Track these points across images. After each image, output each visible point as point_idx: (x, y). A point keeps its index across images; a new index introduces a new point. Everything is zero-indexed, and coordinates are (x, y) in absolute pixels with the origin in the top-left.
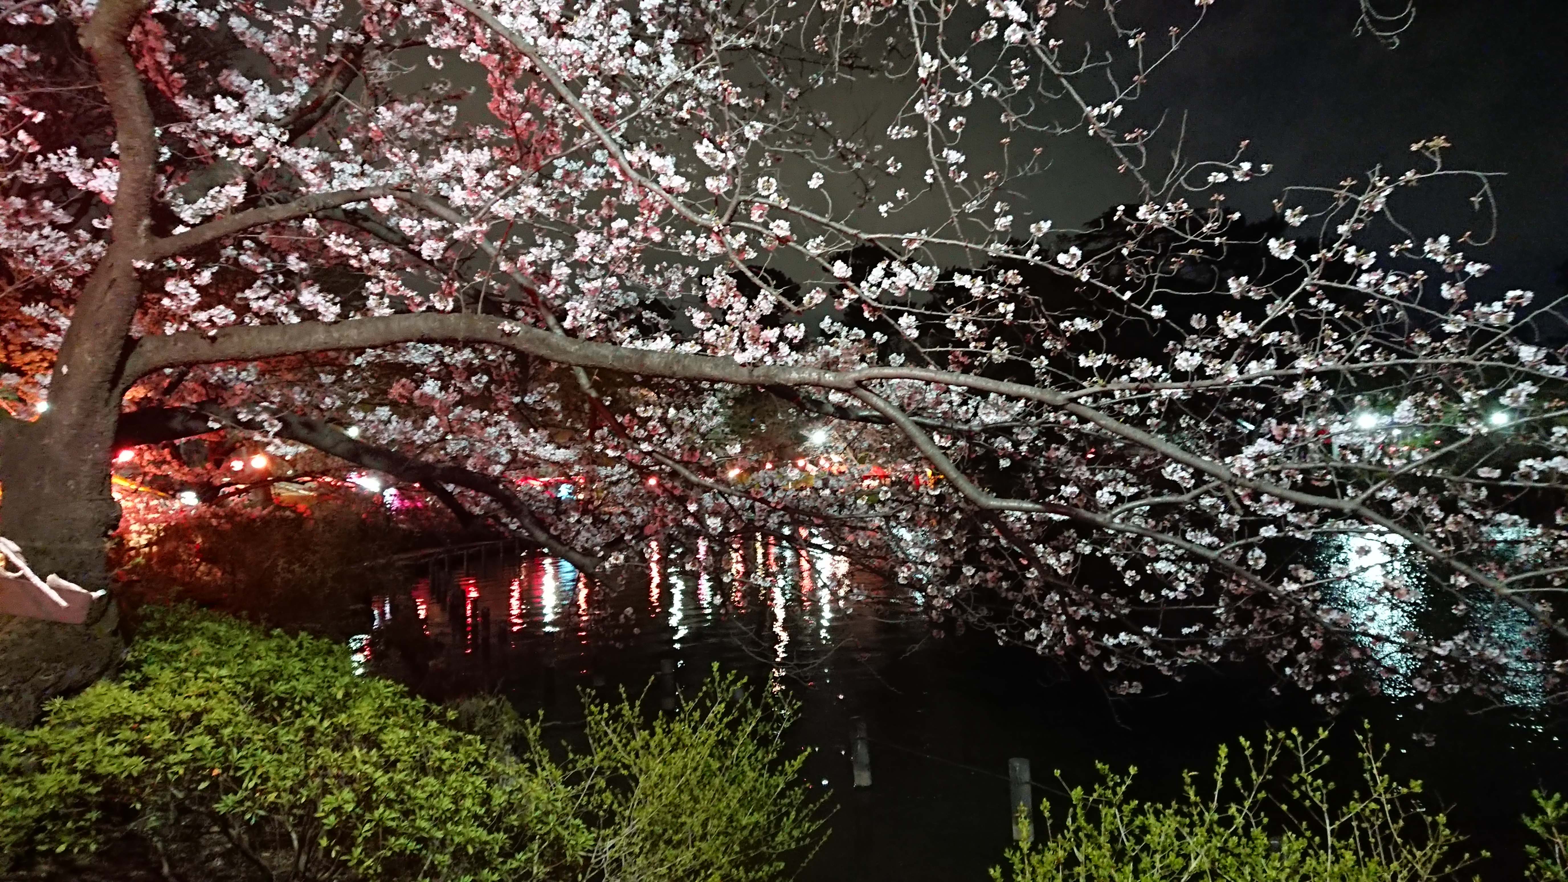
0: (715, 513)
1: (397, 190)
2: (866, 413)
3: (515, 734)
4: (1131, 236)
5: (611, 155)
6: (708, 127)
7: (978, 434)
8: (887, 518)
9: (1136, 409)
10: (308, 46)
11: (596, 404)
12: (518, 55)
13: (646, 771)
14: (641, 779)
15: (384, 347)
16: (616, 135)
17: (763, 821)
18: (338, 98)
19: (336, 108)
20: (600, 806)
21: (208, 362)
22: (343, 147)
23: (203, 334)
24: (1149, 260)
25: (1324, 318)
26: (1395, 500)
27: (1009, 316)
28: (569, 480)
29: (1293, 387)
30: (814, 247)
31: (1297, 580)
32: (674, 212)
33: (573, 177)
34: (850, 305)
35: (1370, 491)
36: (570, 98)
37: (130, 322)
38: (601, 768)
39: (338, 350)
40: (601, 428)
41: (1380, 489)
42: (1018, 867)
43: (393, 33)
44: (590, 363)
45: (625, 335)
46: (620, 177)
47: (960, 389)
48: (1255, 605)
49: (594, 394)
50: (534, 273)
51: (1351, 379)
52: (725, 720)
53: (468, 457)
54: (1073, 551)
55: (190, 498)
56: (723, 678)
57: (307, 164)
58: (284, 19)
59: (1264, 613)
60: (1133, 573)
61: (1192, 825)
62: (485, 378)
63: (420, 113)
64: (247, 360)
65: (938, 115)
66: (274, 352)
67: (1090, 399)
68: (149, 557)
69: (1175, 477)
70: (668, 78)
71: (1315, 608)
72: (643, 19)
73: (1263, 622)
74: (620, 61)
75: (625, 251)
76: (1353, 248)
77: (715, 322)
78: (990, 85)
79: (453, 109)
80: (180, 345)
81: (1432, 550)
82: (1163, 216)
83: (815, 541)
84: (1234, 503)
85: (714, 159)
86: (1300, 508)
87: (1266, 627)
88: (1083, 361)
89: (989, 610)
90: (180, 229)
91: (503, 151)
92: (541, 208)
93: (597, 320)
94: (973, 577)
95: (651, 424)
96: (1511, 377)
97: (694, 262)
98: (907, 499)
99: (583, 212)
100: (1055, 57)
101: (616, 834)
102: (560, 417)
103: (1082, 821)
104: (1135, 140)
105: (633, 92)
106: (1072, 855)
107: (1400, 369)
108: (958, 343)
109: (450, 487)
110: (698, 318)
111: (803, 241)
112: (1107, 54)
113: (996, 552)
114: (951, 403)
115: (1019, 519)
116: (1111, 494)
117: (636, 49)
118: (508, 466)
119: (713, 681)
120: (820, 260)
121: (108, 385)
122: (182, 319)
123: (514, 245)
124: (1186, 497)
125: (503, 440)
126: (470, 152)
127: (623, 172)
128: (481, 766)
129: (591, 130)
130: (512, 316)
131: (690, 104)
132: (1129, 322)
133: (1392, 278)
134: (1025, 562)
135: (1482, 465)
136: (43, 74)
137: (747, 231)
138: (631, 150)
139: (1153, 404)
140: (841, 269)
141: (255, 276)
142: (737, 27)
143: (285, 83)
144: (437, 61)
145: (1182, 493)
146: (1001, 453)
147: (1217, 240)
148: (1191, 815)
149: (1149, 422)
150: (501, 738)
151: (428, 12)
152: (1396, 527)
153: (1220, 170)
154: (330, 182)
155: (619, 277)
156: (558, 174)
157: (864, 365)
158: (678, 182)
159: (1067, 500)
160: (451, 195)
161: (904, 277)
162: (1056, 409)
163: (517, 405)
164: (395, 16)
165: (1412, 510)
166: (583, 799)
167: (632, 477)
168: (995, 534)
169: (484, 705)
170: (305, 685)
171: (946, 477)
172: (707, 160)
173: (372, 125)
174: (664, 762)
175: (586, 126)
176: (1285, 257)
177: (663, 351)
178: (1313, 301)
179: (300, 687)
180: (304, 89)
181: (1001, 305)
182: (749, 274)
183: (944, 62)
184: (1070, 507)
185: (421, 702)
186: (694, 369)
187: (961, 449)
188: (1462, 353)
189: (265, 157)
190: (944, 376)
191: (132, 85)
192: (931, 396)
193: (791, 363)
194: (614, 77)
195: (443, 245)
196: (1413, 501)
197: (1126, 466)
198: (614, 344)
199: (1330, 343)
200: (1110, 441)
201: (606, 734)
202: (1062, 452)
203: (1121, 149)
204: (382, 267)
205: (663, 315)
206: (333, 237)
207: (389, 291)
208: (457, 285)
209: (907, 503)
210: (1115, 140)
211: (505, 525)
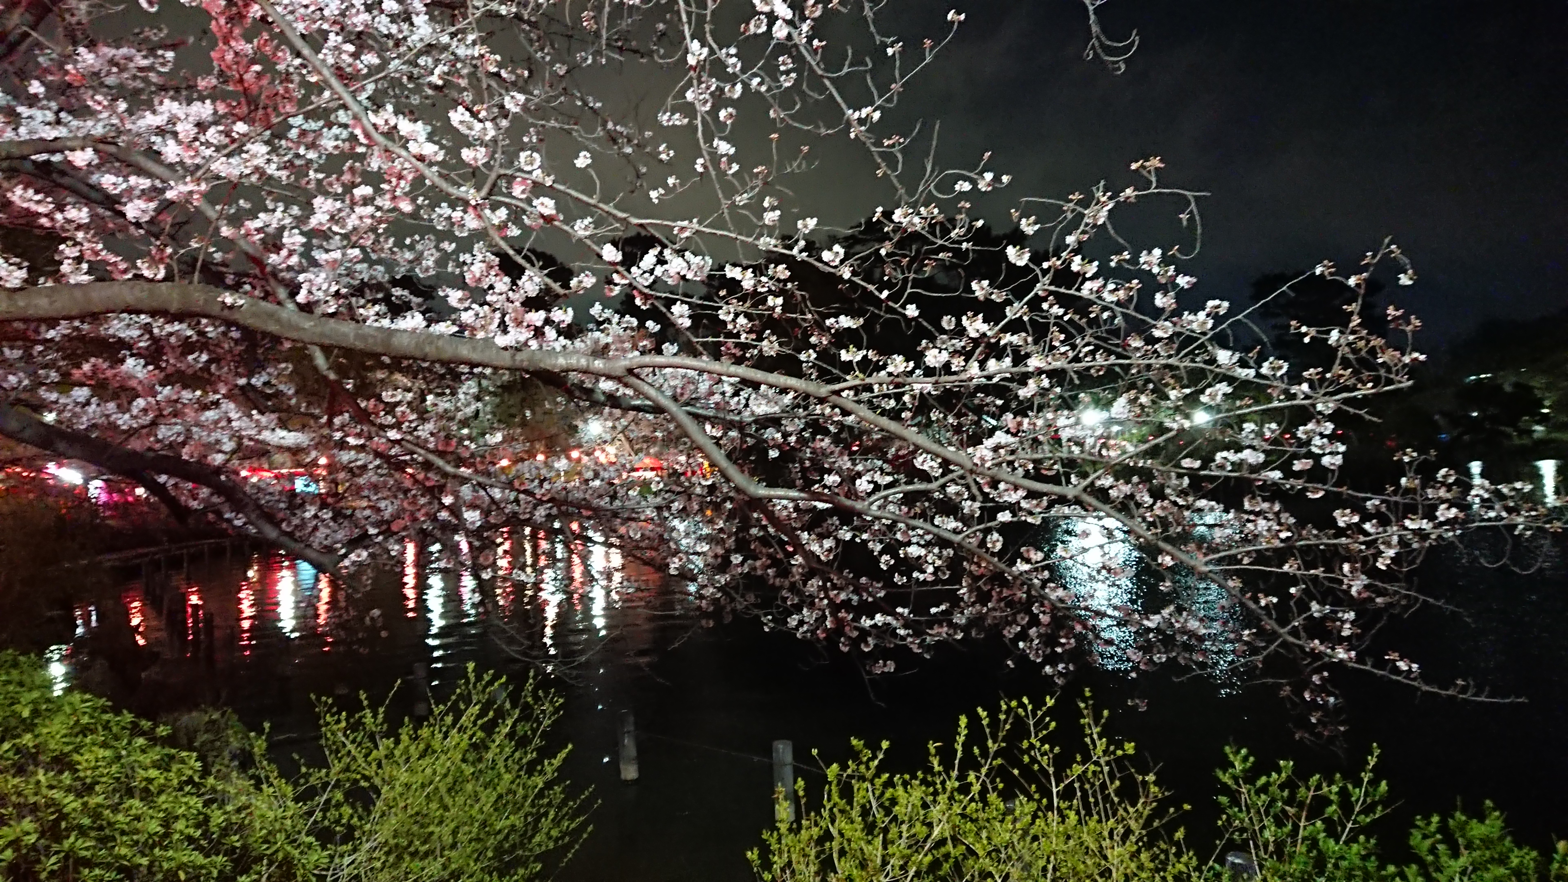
0: (473, 506)
1: (98, 142)
2: (638, 402)
3: (243, 750)
4: (888, 237)
5: (355, 117)
6: (465, 94)
7: (750, 424)
8: (659, 509)
9: (893, 403)
11: (336, 389)
13: (390, 781)
14: (384, 790)
15: (82, 318)
16: (361, 96)
17: (520, 824)
18: (27, 34)
20: (338, 822)
22: (32, 91)
24: (905, 261)
25: (1052, 321)
26: (1111, 487)
27: (778, 310)
29: (1025, 384)
30: (582, 228)
31: (1028, 561)
32: (428, 182)
33: (310, 138)
34: (621, 292)
35: (1089, 480)
36: (306, 51)
38: (338, 781)
39: (25, 320)
40: (341, 413)
41: (1099, 478)
42: (774, 847)
44: (327, 342)
45: (369, 313)
46: (363, 140)
47: (732, 380)
48: (993, 585)
49: (332, 376)
50: (261, 240)
51: (1075, 377)
52: (479, 722)
53: (184, 444)
54: (835, 538)
56: (479, 678)
59: (1001, 592)
60: (888, 557)
61: (935, 793)
62: (204, 357)
63: (129, 58)
65: (709, 105)
67: (852, 393)
69: (926, 467)
70: (421, 40)
71: (1043, 586)
73: (1000, 600)
74: (366, 17)
75: (369, 221)
76: (1079, 257)
77: (474, 301)
78: (758, 80)
79: (170, 55)
81: (1142, 532)
82: (916, 220)
84: (975, 490)
85: (471, 129)
86: (1032, 495)
87: (1002, 604)
88: (844, 356)
89: (756, 597)
91: (229, 105)
92: (271, 170)
93: (337, 294)
94: (741, 565)
95: (399, 409)
96: (1210, 379)
97: (452, 238)
98: (679, 489)
99: (321, 176)
100: (818, 57)
101: (355, 850)
102: (293, 400)
103: (836, 798)
104: (893, 146)
105: (381, 51)
106: (827, 831)
107: (1117, 369)
108: (730, 335)
109: (163, 479)
110: (454, 297)
111: (570, 220)
112: (868, 60)
113: (765, 540)
114: (723, 393)
115: (786, 508)
116: (869, 482)
117: (385, 6)
118: (231, 455)
119: (468, 682)
120: (588, 241)
123: (240, 210)
124: (934, 485)
125: (223, 423)
126: (189, 102)
127: (367, 135)
128: (196, 785)
129: (330, 87)
130: (235, 288)
131: (445, 69)
132: (887, 320)
133: (1111, 286)
134: (791, 549)
135: (1185, 457)
137: (508, 206)
138: (376, 112)
139: (906, 398)
140: (610, 253)
145: (931, 482)
146: (771, 443)
147: (964, 245)
148: (934, 784)
149: (903, 415)
152: (1112, 512)
153: (965, 179)
155: (363, 248)
156: (294, 133)
157: (636, 353)
158: (430, 149)
159: (830, 488)
160: (165, 150)
161: (676, 265)
162: (822, 401)
163: (242, 388)
165: (1126, 497)
166: (318, 815)
167: (378, 467)
168: (763, 523)
169: (207, 718)
171: (718, 467)
172: (463, 129)
173: (70, 66)
174: (410, 770)
175: (326, 83)
176: (1021, 263)
177: (414, 330)
178: (1045, 306)
181: (770, 298)
182: (511, 252)
183: (712, 52)
184: (833, 496)
185: (127, 717)
186: (449, 351)
187: (733, 440)
188: (1170, 356)
190: (716, 366)
192: (703, 387)
193: (558, 349)
194: (360, 34)
195: (153, 205)
196: (1127, 489)
197: (883, 457)
198: (356, 321)
199: (1056, 344)
200: (869, 432)
201: (344, 745)
202: (825, 443)
203: (881, 154)
204: (79, 227)
205: (415, 292)
206: (19, 190)
207: (88, 255)
208: (169, 250)
209: (679, 493)
210: (874, 144)
211: (229, 521)
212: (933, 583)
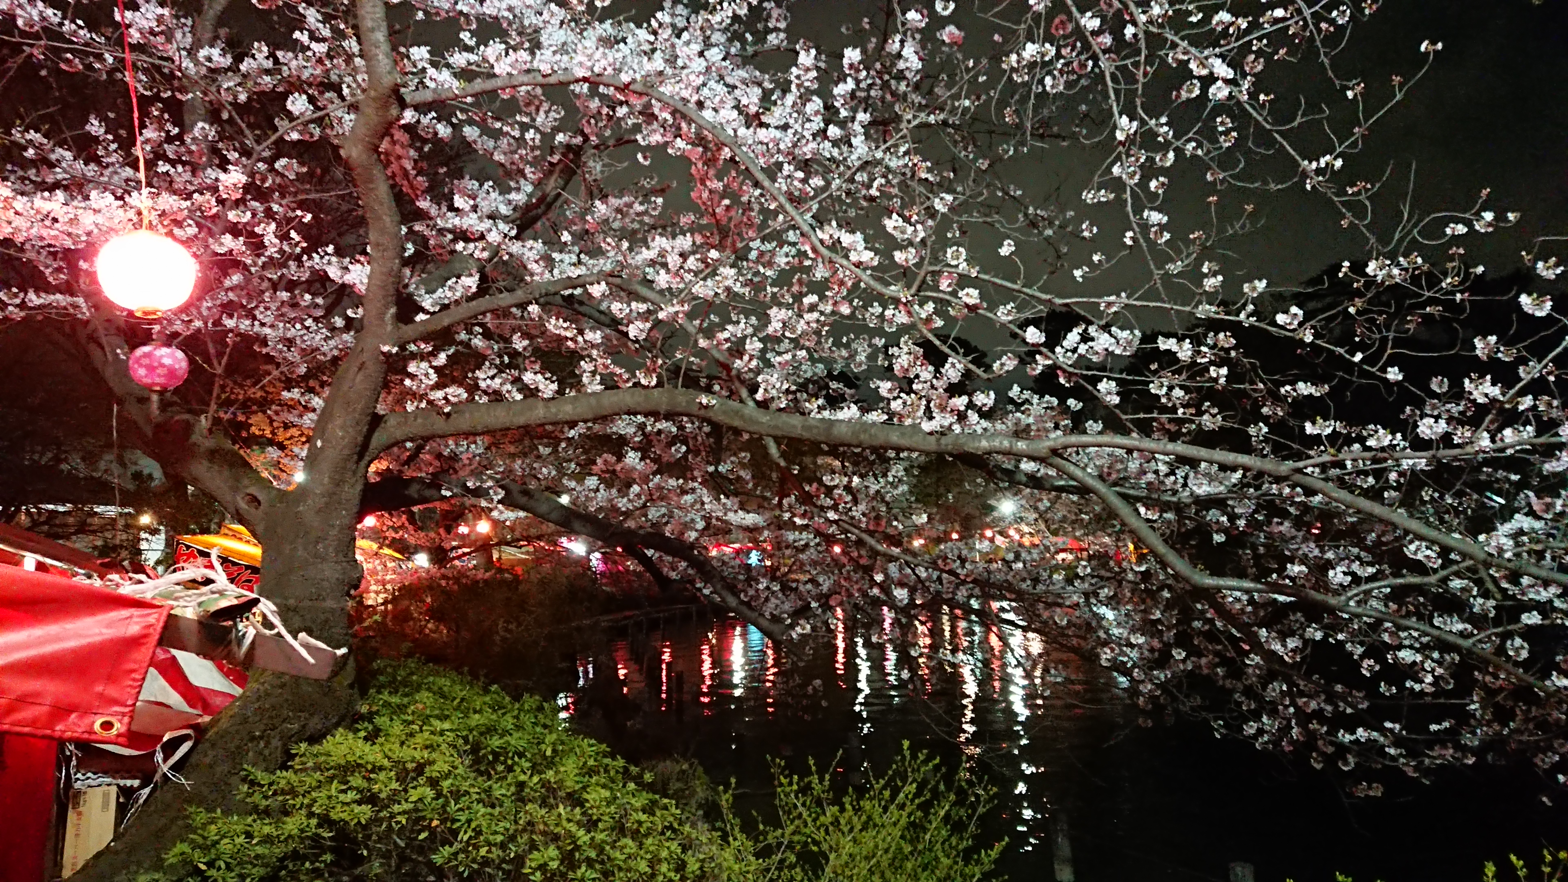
0: (901, 584)
1: (608, 276)
2: (1062, 483)
3: (708, 800)
4: (1359, 293)
5: (802, 234)
6: (897, 202)
7: (1188, 506)
8: (1086, 595)
9: (1371, 480)
10: (533, 149)
11: (785, 474)
12: (720, 146)
13: (836, 849)
14: (832, 856)
15: (595, 420)
16: (808, 216)
18: (559, 194)
19: (558, 203)
21: (443, 436)
22: (563, 239)
23: (439, 412)
24: (1380, 319)
27: (1222, 381)
28: (757, 547)
29: (1553, 457)
30: (1005, 314)
32: (862, 285)
33: (767, 258)
34: (1042, 373)
36: (766, 183)
37: (377, 401)
38: (791, 842)
39: (555, 424)
40: (789, 496)
43: (608, 133)
44: (780, 433)
45: (812, 406)
46: (811, 255)
47: (1167, 459)
48: (1516, 701)
49: (783, 463)
50: (729, 349)
52: (917, 801)
53: (666, 523)
54: (1302, 637)
55: (422, 560)
56: (914, 757)
57: (532, 255)
58: (512, 125)
59: (1529, 711)
60: (1372, 662)
62: (684, 448)
63: (630, 205)
64: (476, 434)
65: (1137, 177)
66: (499, 426)
67: (1317, 470)
68: (385, 613)
69: (1420, 557)
70: (859, 158)
72: (836, 104)
73: (1527, 720)
74: (813, 145)
75: (814, 325)
77: (902, 391)
78: (1194, 144)
79: (660, 200)
80: (419, 420)
82: (1396, 271)
83: (1005, 616)
84: (1490, 586)
85: (903, 233)
87: (1531, 726)
88: (1309, 428)
89: (1204, 698)
90: (421, 317)
91: (704, 236)
92: (737, 288)
93: (788, 391)
94: (1184, 661)
95: (837, 492)
97: (881, 333)
98: (1108, 574)
99: (775, 290)
100: (1265, 113)
102: (750, 485)
104: (1359, 193)
105: (826, 173)
108: (1164, 409)
109: (649, 553)
110: (885, 387)
111: (993, 308)
112: (1324, 106)
113: (1212, 635)
114: (1156, 472)
115: (1238, 600)
116: (1345, 573)
117: (829, 133)
118: (702, 532)
119: (903, 759)
120: (1012, 326)
121: (355, 457)
122: (422, 397)
123: (712, 323)
124: (1433, 579)
125: (698, 506)
126: (674, 238)
127: (814, 250)
128: (674, 831)
129: (785, 212)
130: (708, 390)
131: (880, 181)
132: (1361, 386)
134: (1247, 648)
136: (310, 183)
137: (935, 300)
138: (821, 228)
139: (1392, 476)
140: (1033, 335)
141: (484, 358)
142: (926, 106)
143: (513, 184)
144: (645, 158)
145: (1428, 574)
146: (1214, 527)
147: (1460, 296)
149: (1387, 495)
150: (693, 802)
151: (640, 113)
153: (1456, 220)
154: (551, 272)
155: (808, 350)
156: (753, 255)
157: (1059, 433)
158: (867, 256)
159: (1292, 579)
160: (657, 278)
161: (1103, 342)
162: (1279, 480)
163: (711, 474)
164: (610, 118)
167: (818, 544)
168: (1209, 615)
169: (678, 768)
170: (516, 741)
171: (1152, 552)
172: (896, 234)
173: (589, 218)
174: (855, 840)
175: (781, 208)
176: (1540, 313)
177: (850, 420)
179: (513, 742)
180: (529, 188)
181: (1212, 369)
182: (937, 343)
183: (1143, 123)
184: (1296, 588)
185: (620, 762)
186: (880, 438)
187: (1169, 522)
189: (496, 251)
190: (1148, 444)
191: (382, 189)
192: (1133, 466)
193: (979, 431)
194: (808, 161)
195: (648, 325)
197: (1360, 543)
198: (803, 414)
200: (1339, 515)
201: (796, 807)
202: (1286, 527)
203: (1343, 203)
204: (593, 346)
205: (849, 383)
206: (553, 321)
207: (600, 369)
208: (660, 362)
209: (1108, 579)
210: (1337, 195)
211: (700, 590)
212: (1433, 695)
